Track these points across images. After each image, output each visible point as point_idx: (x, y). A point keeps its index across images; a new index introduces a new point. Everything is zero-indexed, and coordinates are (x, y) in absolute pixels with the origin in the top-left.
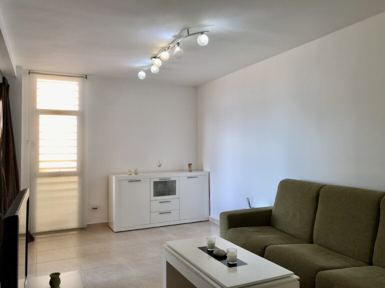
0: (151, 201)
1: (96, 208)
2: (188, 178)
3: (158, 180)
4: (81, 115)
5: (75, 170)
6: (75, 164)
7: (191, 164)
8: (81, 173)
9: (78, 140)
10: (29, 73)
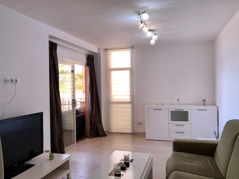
0: (169, 123)
1: (140, 124)
2: (198, 110)
3: (174, 110)
4: (131, 70)
5: (129, 100)
6: (129, 97)
7: (205, 100)
8: (132, 102)
9: (130, 84)
10: (106, 50)
